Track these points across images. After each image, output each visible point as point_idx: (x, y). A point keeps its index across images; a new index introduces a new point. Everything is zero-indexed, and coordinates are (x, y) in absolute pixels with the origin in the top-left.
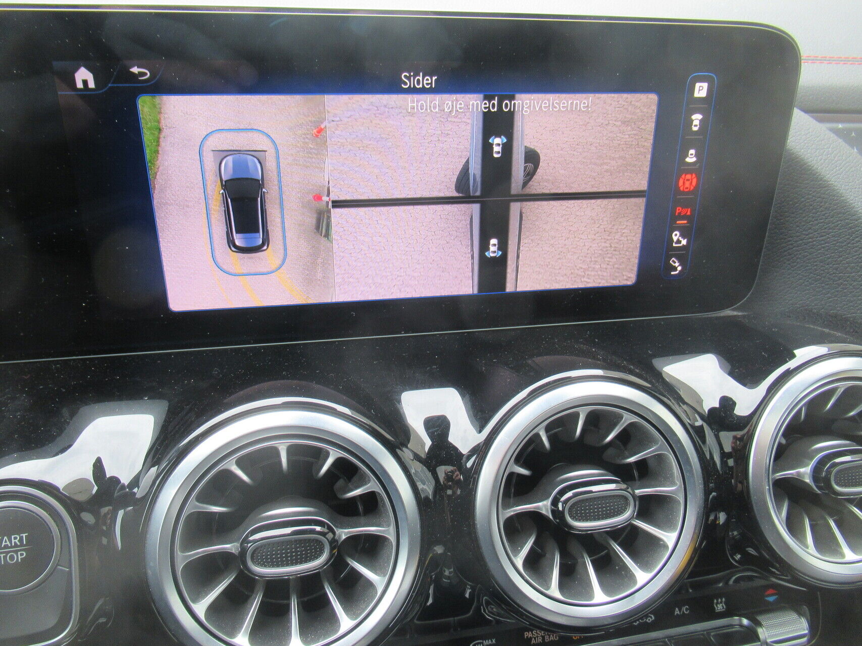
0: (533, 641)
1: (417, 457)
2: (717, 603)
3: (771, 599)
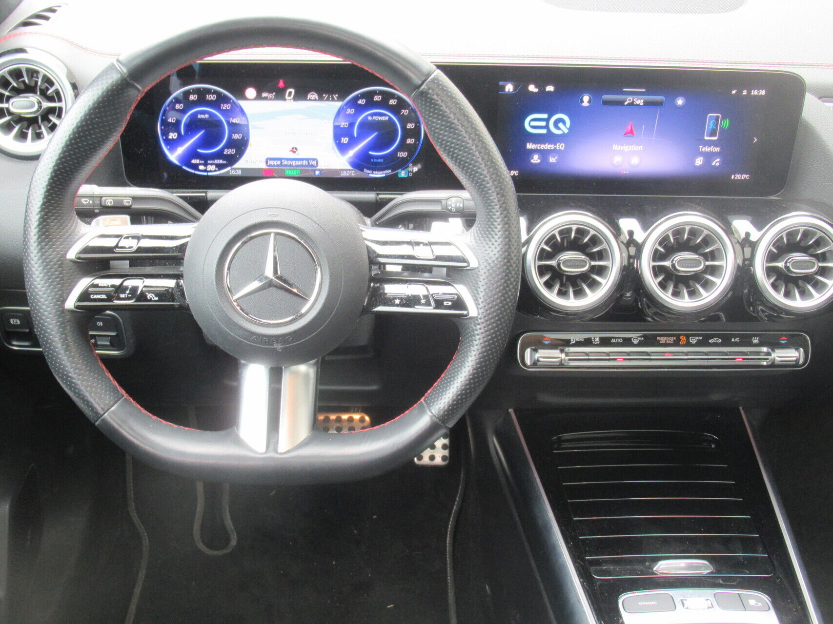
0: (661, 342)
1: (622, 242)
2: (754, 339)
3: (783, 342)
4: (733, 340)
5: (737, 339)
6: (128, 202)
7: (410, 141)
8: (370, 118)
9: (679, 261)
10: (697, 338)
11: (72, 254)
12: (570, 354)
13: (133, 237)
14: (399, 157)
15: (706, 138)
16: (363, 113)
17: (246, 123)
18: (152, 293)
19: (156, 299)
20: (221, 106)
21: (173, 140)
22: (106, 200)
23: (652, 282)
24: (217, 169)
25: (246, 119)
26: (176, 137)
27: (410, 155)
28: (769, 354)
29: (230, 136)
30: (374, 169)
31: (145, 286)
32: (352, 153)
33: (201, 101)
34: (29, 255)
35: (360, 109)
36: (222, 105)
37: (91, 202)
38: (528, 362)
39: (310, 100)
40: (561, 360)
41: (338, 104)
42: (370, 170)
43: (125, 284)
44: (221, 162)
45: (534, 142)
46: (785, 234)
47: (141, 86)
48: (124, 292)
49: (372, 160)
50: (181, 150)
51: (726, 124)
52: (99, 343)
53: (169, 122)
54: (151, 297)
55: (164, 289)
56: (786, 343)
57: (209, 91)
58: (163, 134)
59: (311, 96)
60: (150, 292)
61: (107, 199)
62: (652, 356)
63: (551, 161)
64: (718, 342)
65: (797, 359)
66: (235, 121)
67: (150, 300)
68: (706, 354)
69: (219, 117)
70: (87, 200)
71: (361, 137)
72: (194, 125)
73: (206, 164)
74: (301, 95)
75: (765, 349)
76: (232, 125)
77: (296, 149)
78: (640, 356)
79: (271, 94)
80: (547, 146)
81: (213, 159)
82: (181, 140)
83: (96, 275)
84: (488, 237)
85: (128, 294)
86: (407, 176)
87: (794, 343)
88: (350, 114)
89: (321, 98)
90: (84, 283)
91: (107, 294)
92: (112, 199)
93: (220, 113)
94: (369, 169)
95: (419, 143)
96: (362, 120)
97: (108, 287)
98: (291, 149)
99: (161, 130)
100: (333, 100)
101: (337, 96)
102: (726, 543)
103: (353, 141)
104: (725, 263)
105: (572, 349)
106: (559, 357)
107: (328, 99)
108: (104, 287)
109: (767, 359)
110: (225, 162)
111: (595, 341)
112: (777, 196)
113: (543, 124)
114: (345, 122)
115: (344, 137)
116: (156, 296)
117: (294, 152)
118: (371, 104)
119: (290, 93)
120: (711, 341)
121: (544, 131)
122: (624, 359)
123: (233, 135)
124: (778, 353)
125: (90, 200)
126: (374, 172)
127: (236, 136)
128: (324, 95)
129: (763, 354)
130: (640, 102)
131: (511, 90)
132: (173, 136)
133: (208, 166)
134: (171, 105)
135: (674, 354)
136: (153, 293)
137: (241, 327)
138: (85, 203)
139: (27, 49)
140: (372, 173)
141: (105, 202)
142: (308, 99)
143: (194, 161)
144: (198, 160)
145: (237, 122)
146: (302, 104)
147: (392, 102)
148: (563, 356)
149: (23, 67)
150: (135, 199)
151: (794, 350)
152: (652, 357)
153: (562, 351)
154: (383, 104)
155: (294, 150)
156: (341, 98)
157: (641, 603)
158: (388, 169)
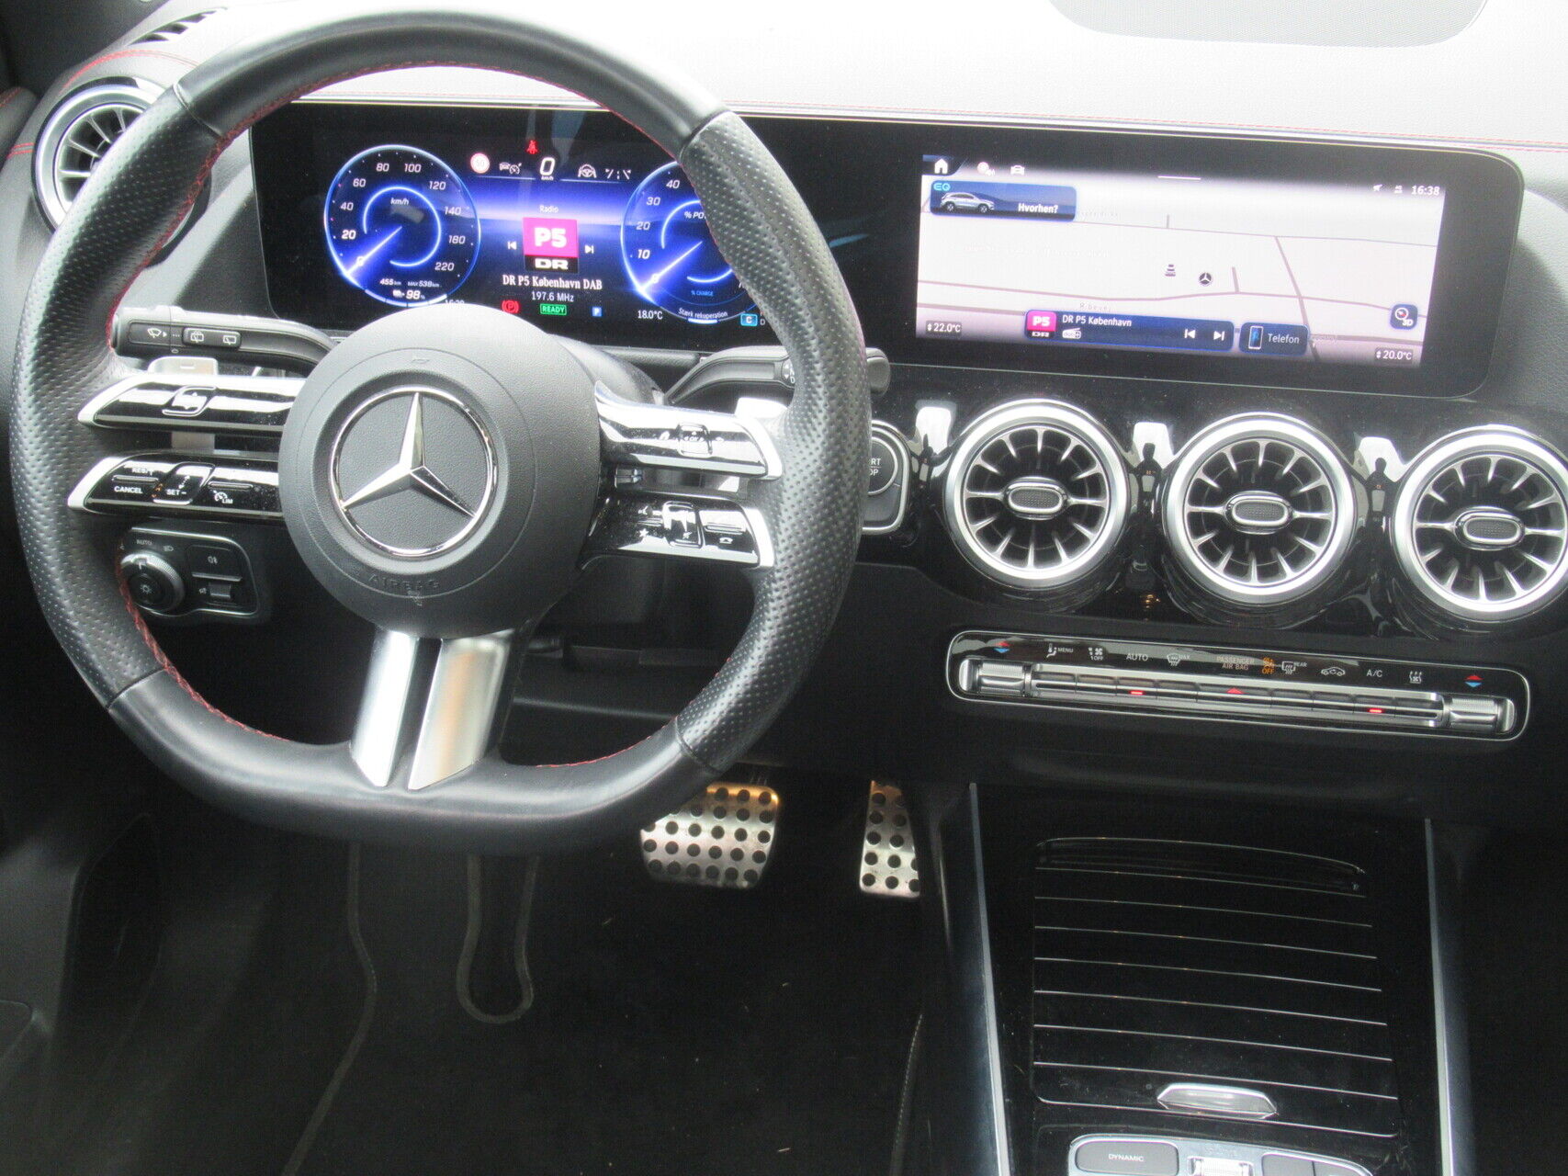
0: (1224, 666)
1: (1132, 466)
2: (1413, 675)
3: (1473, 685)
4: (1369, 673)
5: (1377, 672)
6: (231, 340)
8: (688, 215)
9: (1240, 506)
10: (1296, 664)
11: (88, 414)
12: (1043, 676)
13: (201, 393)
16: (675, 205)
17: (472, 216)
18: (222, 491)
19: (230, 501)
20: (429, 184)
21: (348, 241)
22: (190, 333)
23: (1188, 545)
24: (423, 297)
25: (472, 211)
26: (353, 238)
28: (1439, 705)
29: (445, 239)
30: (696, 310)
31: (214, 479)
32: (657, 277)
33: (397, 175)
34: (15, 411)
35: (671, 198)
36: (431, 183)
37: (165, 335)
38: (964, 685)
39: (583, 178)
40: (1024, 685)
42: (689, 311)
43: (181, 471)
44: (429, 284)
46: (1460, 466)
47: (219, 128)
48: (174, 486)
49: (693, 293)
50: (361, 261)
52: (212, 594)
53: (342, 210)
54: (221, 498)
55: (247, 486)
56: (1478, 687)
57: (408, 157)
58: (332, 232)
59: (585, 171)
60: (220, 489)
61: (192, 332)
62: (1200, 690)
64: (1340, 674)
65: (1496, 719)
66: (453, 211)
67: (219, 504)
68: (1313, 695)
69: (428, 205)
70: (156, 329)
71: (673, 247)
72: (383, 217)
73: (404, 288)
75: (1433, 696)
76: (447, 219)
78: (1178, 689)
79: (514, 166)
81: (417, 280)
82: (362, 242)
83: (131, 454)
84: (805, 428)
85: (182, 490)
86: (756, 325)
87: (1493, 688)
88: (653, 207)
89: (601, 176)
90: (106, 465)
91: (143, 486)
92: (203, 332)
93: (428, 198)
94: (688, 308)
96: (675, 216)
97: (148, 475)
99: (330, 223)
100: (623, 179)
101: (629, 171)
102: (1320, 1068)
103: (659, 256)
104: (1334, 515)
105: (1047, 667)
106: (1020, 680)
107: (614, 178)
108: (141, 475)
109: (1434, 715)
110: (438, 285)
111: (1094, 655)
112: (1469, 397)
114: (644, 220)
115: (644, 248)
116: (230, 497)
119: (548, 165)
120: (1324, 672)
122: (1145, 693)
123: (451, 237)
124: (1457, 704)
125: (163, 330)
126: (698, 315)
127: (456, 240)
128: (607, 171)
129: (1429, 705)
131: (946, 172)
132: (349, 234)
133: (408, 292)
134: (346, 181)
135: (1245, 691)
136: (225, 492)
137: (351, 558)
138: (153, 335)
139: (138, 81)
140: (694, 317)
141: (189, 336)
142: (579, 176)
143: (384, 282)
144: (392, 280)
145: (457, 214)
146: (568, 185)
148: (1028, 678)
149: (119, 109)
150: (246, 335)
151: (1491, 703)
152: (1200, 693)
153: (1027, 669)
156: (637, 176)
157: (1112, 1156)
158: (722, 311)
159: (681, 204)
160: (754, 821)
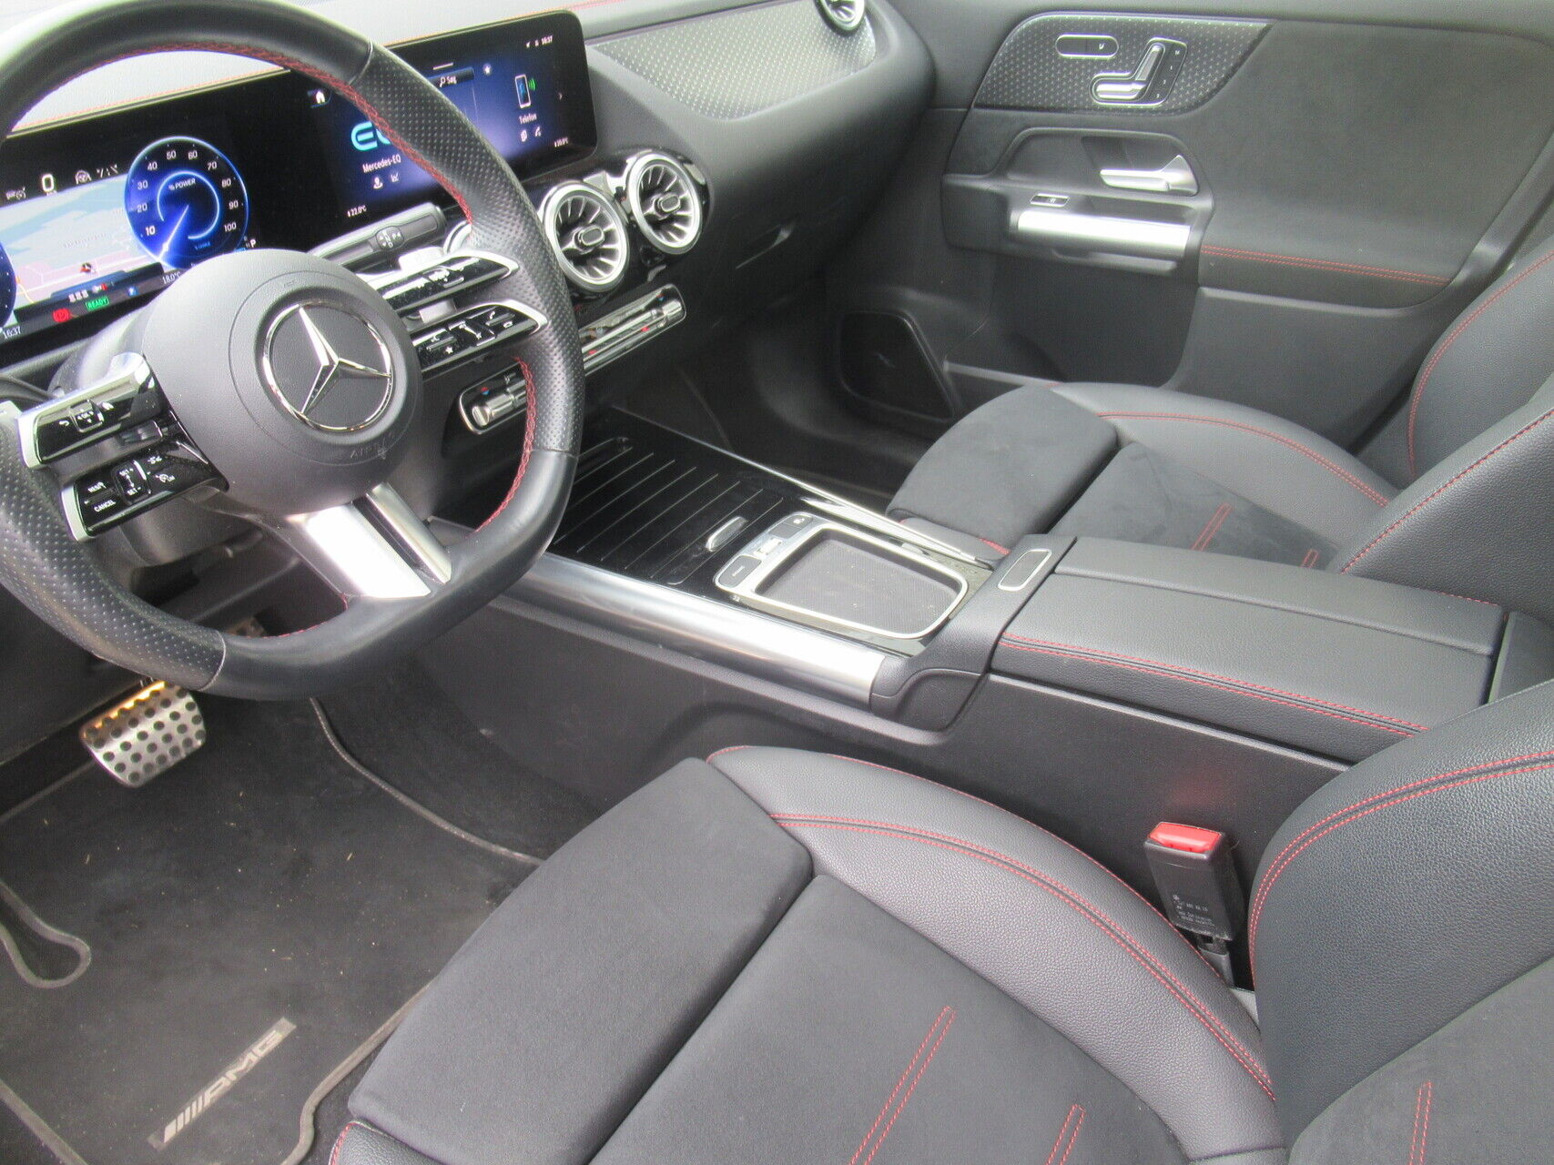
3: (661, 299)
7: (233, 205)
8: (172, 188)
9: (585, 236)
14: (228, 232)
15: (522, 106)
16: (160, 183)
27: (240, 225)
28: (659, 314)
32: (166, 247)
35: (154, 178)
39: (81, 184)
41: (123, 179)
45: (370, 162)
49: (196, 248)
51: (533, 85)
59: (80, 178)
63: (393, 180)
71: (170, 218)
74: (65, 182)
77: (89, 265)
79: (19, 192)
80: (384, 163)
88: (144, 190)
89: (96, 178)
94: (196, 262)
95: (244, 204)
96: (162, 192)
98: (80, 267)
100: (113, 174)
101: (116, 166)
103: (163, 228)
104: (614, 226)
107: (105, 176)
113: (370, 135)
114: (141, 203)
115: (148, 227)
117: (88, 271)
118: (167, 167)
119: (48, 182)
121: (374, 145)
128: (98, 171)
130: (453, 80)
131: (323, 100)
142: (77, 183)
146: (71, 195)
147: (192, 155)
148: (512, 397)
154: (182, 162)
155: (87, 268)
156: (123, 169)
159: (162, 182)
160: (175, 702)
